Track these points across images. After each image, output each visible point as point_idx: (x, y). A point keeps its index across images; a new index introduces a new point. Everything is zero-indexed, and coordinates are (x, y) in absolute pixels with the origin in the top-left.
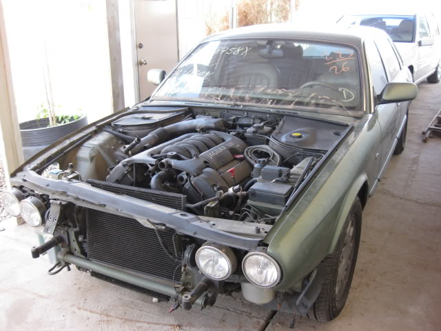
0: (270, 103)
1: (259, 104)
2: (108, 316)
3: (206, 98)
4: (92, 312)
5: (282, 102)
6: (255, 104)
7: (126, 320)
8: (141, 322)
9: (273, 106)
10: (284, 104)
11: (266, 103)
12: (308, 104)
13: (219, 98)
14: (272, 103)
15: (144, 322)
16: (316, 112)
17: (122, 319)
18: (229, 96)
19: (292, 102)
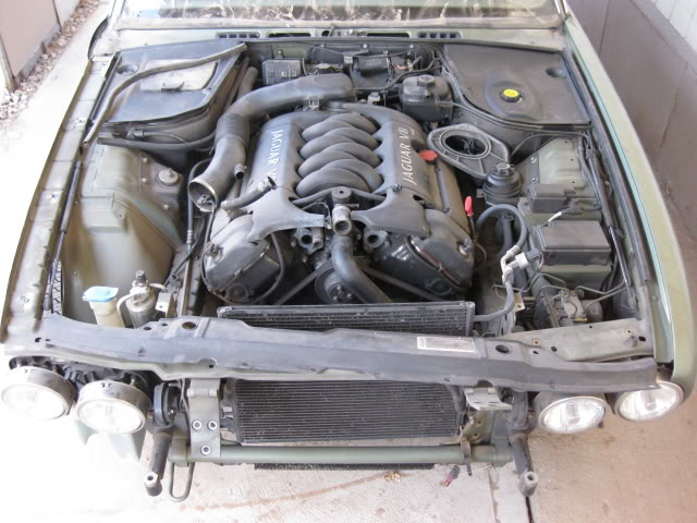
0: (399, 16)
1: (379, 22)
2: (265, 502)
3: (259, 17)
4: (230, 506)
5: (422, 13)
6: (372, 22)
7: (301, 496)
8: (330, 489)
9: (407, 22)
10: (427, 16)
11: (392, 18)
12: (469, 12)
13: (290, 15)
14: (403, 17)
15: (335, 488)
16: (489, 27)
17: (293, 497)
18: (310, 10)
19: (440, 10)
